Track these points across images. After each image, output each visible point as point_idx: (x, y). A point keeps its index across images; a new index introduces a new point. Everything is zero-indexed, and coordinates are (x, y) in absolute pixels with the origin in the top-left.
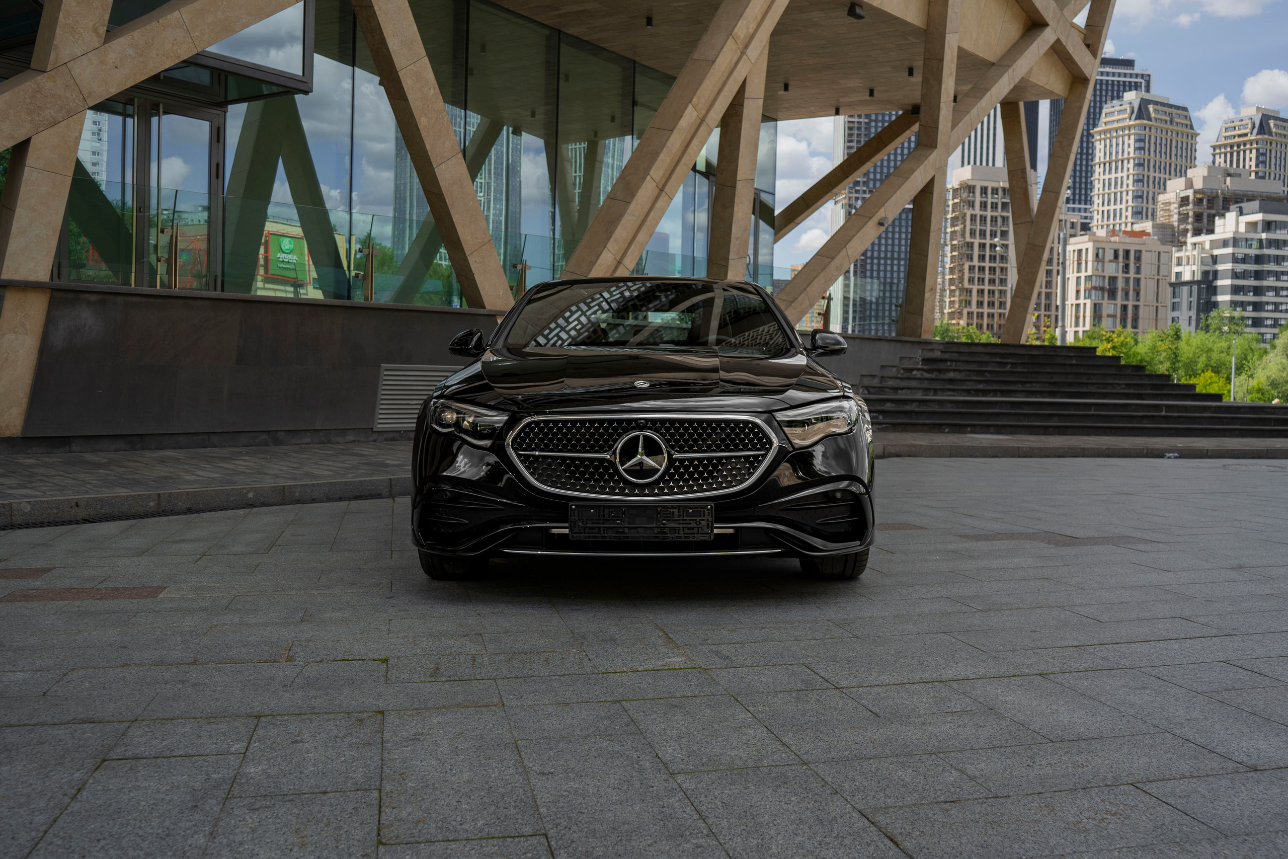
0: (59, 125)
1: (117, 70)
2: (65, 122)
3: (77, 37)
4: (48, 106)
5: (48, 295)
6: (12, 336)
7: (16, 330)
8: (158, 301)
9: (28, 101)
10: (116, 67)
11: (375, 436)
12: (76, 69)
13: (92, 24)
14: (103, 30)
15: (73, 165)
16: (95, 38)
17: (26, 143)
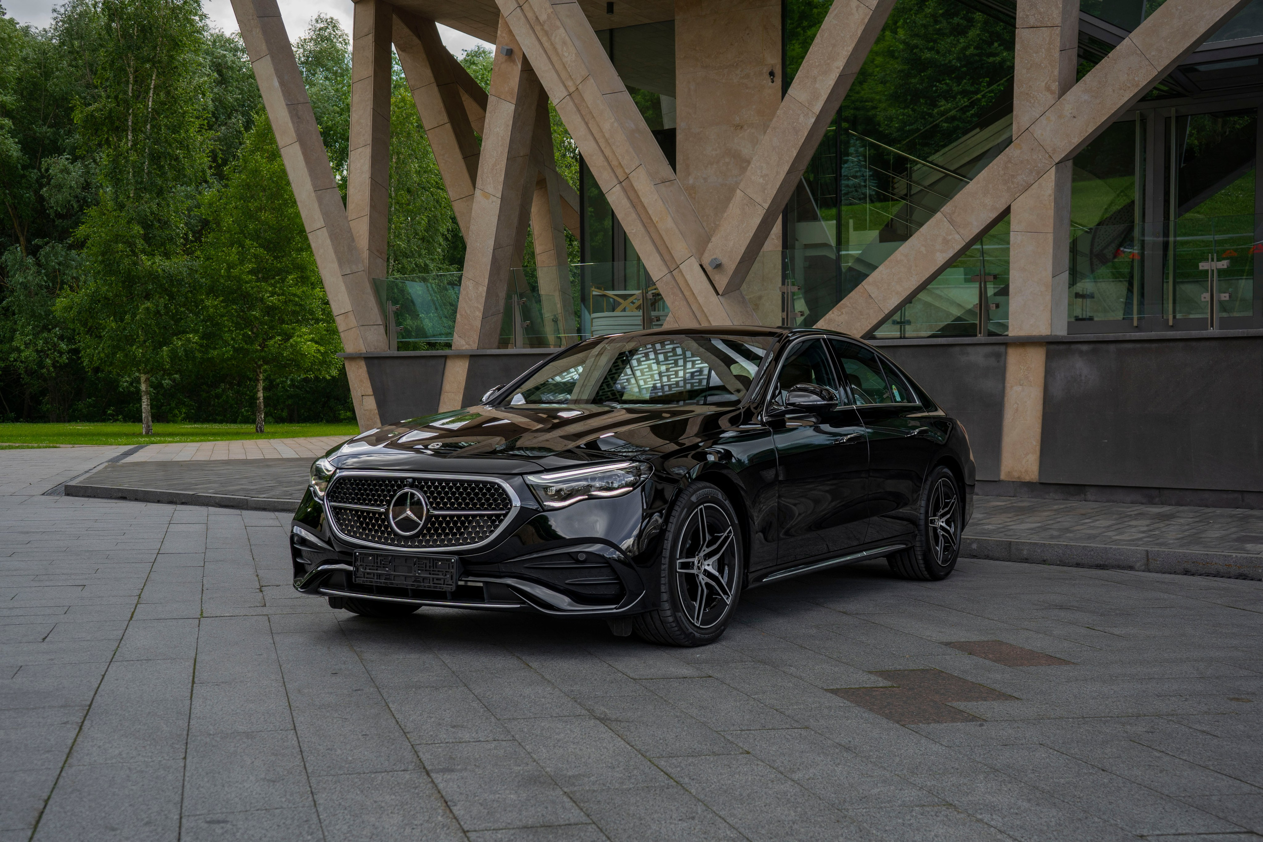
0: (1032, 187)
1: (1075, 120)
2: (1036, 184)
3: (1032, 101)
4: (1020, 172)
5: (1045, 348)
6: (1018, 388)
7: (1022, 382)
8: (1154, 345)
9: (1002, 172)
10: (1074, 117)
12: (1037, 131)
13: (1043, 84)
14: (1055, 86)
15: (1052, 221)
16: (1050, 96)
17: (1007, 211)
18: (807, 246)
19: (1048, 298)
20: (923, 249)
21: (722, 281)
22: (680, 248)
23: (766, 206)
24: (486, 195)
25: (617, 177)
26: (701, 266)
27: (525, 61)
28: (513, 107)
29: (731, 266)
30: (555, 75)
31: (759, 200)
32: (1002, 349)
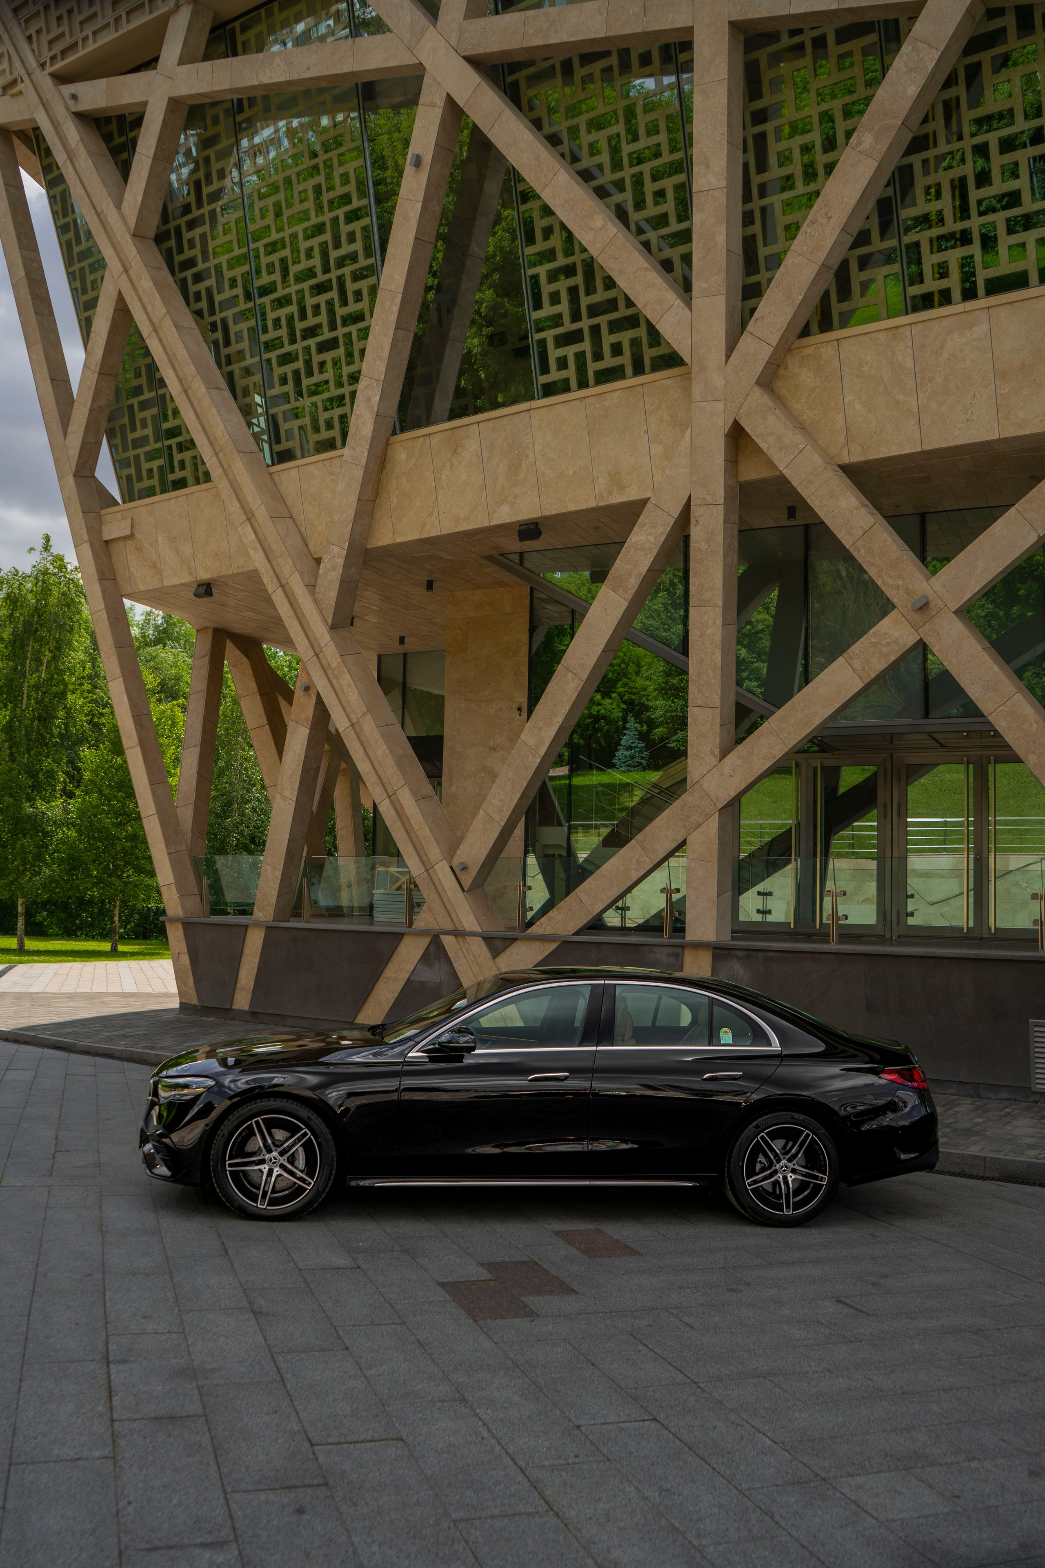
0: (702, 826)
1: (734, 779)
2: (705, 824)
3: (701, 761)
4: (693, 814)
5: (712, 952)
8: (790, 955)
9: (680, 813)
10: (732, 776)
11: (1037, 1098)
12: (705, 784)
13: (709, 749)
14: (717, 752)
15: (716, 853)
16: (714, 759)
17: (684, 843)
18: (545, 846)
19: (715, 912)
20: (621, 867)
21: (467, 880)
22: (435, 852)
23: (503, 824)
24: (284, 798)
25: (387, 792)
26: (451, 867)
27: (319, 696)
28: (308, 731)
29: (474, 870)
30: (341, 710)
31: (497, 818)
32: (680, 950)
